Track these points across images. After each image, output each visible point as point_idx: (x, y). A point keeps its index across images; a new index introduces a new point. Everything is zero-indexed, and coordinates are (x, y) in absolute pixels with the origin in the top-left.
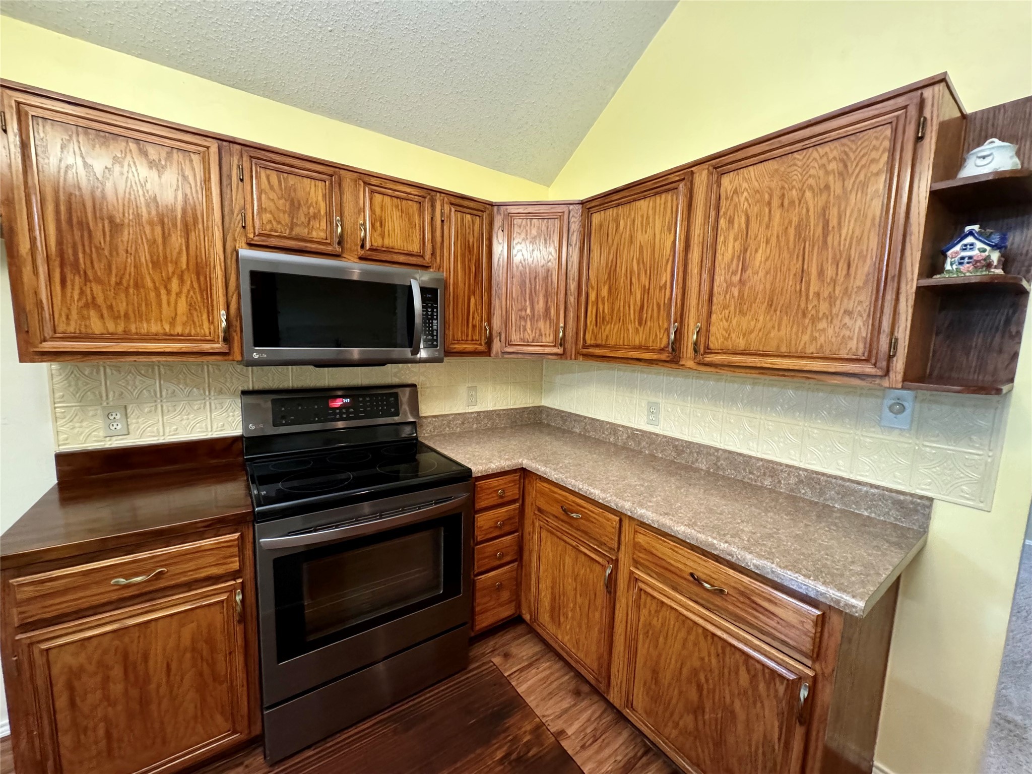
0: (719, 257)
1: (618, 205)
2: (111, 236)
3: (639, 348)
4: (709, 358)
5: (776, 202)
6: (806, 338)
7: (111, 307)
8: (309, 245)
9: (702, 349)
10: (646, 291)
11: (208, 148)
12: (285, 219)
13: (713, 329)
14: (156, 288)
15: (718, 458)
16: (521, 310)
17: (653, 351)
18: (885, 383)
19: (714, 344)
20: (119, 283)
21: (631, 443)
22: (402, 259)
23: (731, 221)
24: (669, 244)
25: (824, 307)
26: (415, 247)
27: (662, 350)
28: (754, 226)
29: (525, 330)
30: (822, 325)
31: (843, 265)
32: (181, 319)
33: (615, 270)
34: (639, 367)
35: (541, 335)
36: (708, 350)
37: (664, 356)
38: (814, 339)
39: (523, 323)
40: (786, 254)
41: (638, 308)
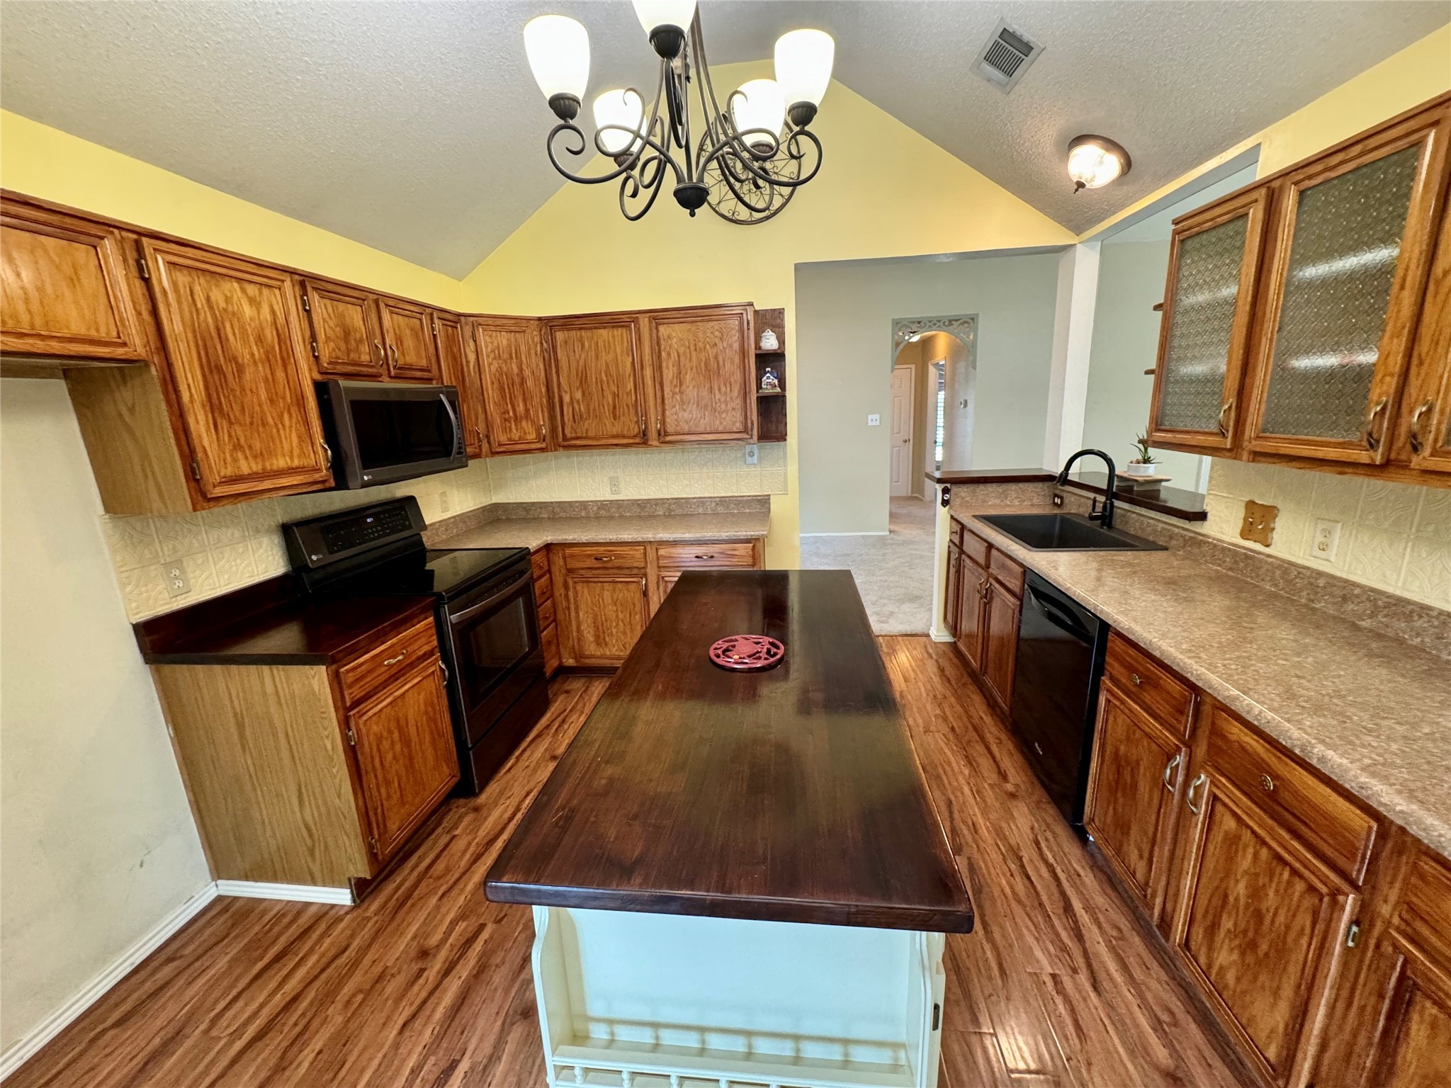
0: (665, 376)
1: (581, 329)
2: (239, 376)
3: (614, 437)
4: (668, 439)
5: (692, 348)
6: (718, 423)
7: (250, 447)
8: (362, 369)
9: (662, 434)
10: (616, 396)
11: (283, 281)
12: (343, 347)
13: (668, 420)
14: (276, 425)
15: (670, 504)
16: (504, 413)
17: (629, 437)
18: (752, 441)
19: (670, 429)
20: (252, 424)
21: (602, 512)
22: (419, 374)
23: (669, 354)
24: (629, 364)
25: (723, 406)
26: (424, 363)
27: (635, 436)
28: (682, 358)
29: (511, 430)
30: (724, 415)
31: (728, 385)
32: (296, 452)
33: (586, 379)
34: (618, 450)
35: (525, 433)
36: (666, 434)
37: (637, 440)
38: (721, 423)
39: (508, 424)
40: (702, 378)
41: (611, 408)
